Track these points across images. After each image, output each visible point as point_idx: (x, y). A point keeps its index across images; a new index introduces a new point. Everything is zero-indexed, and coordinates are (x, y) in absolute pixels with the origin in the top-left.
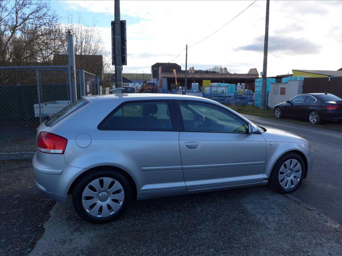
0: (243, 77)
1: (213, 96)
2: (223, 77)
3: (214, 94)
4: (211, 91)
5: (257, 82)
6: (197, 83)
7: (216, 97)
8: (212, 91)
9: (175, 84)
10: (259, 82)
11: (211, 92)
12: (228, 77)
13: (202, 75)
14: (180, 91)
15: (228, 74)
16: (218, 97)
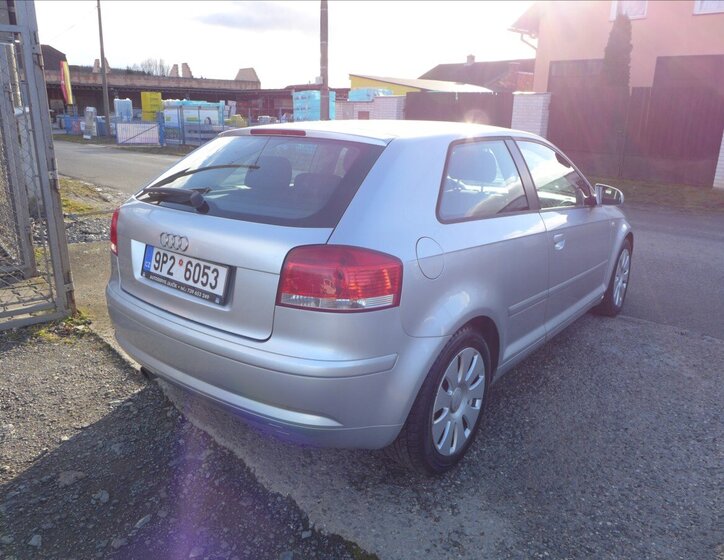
0: (227, 87)
1: (190, 132)
2: (181, 86)
3: (190, 125)
4: (183, 120)
5: (298, 99)
6: (128, 99)
7: (196, 132)
8: (185, 118)
9: (61, 102)
10: (303, 98)
11: (181, 121)
12: (195, 85)
13: (131, 79)
14: (91, 118)
15: (192, 78)
16: (202, 132)
